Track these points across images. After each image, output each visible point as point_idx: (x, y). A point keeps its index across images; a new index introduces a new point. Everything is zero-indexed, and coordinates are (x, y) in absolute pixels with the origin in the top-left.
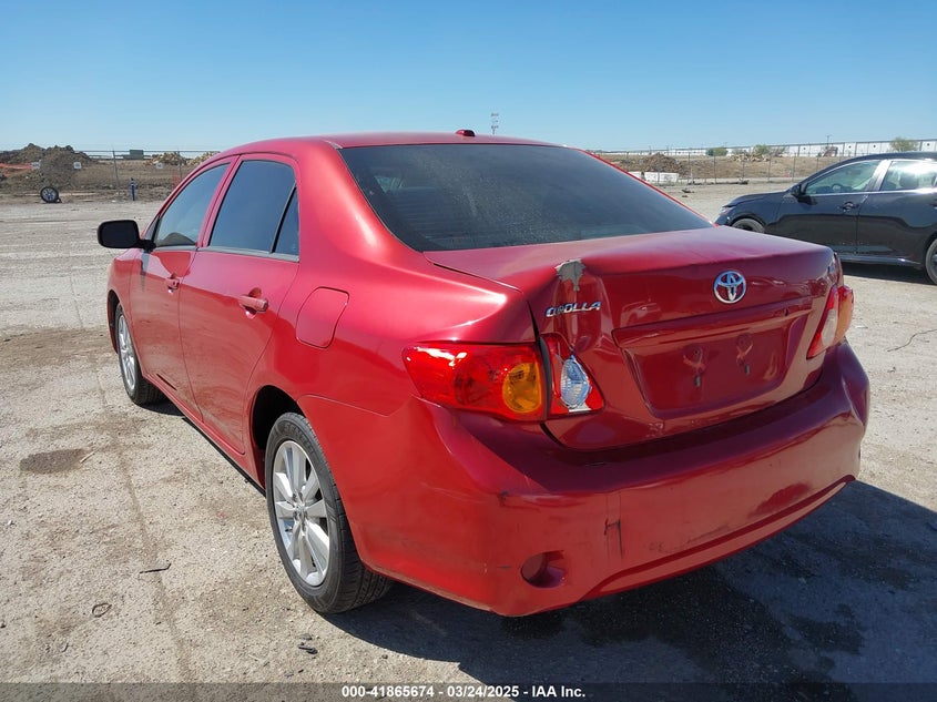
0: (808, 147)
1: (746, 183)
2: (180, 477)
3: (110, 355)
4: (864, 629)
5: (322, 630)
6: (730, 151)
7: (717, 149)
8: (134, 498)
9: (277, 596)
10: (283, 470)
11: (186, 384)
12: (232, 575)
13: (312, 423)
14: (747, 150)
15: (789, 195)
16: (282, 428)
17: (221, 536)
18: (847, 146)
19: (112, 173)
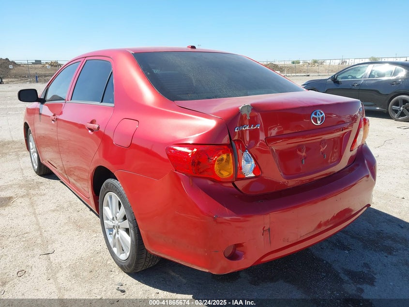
0: (334, 61)
1: (309, 76)
2: (59, 209)
3: (26, 152)
4: (375, 274)
5: (127, 281)
6: (301, 62)
7: (296, 61)
8: (37, 219)
9: (106, 265)
10: (108, 205)
11: (61, 166)
12: (84, 255)
13: (122, 183)
14: (309, 62)
15: (330, 80)
16: (107, 186)
17: (79, 237)
18: (350, 60)
19: (27, 70)
